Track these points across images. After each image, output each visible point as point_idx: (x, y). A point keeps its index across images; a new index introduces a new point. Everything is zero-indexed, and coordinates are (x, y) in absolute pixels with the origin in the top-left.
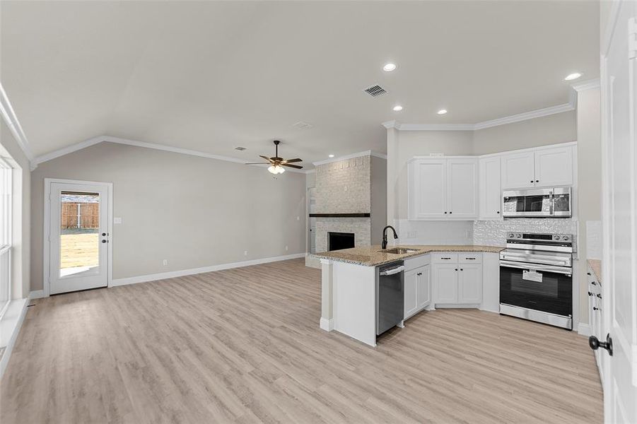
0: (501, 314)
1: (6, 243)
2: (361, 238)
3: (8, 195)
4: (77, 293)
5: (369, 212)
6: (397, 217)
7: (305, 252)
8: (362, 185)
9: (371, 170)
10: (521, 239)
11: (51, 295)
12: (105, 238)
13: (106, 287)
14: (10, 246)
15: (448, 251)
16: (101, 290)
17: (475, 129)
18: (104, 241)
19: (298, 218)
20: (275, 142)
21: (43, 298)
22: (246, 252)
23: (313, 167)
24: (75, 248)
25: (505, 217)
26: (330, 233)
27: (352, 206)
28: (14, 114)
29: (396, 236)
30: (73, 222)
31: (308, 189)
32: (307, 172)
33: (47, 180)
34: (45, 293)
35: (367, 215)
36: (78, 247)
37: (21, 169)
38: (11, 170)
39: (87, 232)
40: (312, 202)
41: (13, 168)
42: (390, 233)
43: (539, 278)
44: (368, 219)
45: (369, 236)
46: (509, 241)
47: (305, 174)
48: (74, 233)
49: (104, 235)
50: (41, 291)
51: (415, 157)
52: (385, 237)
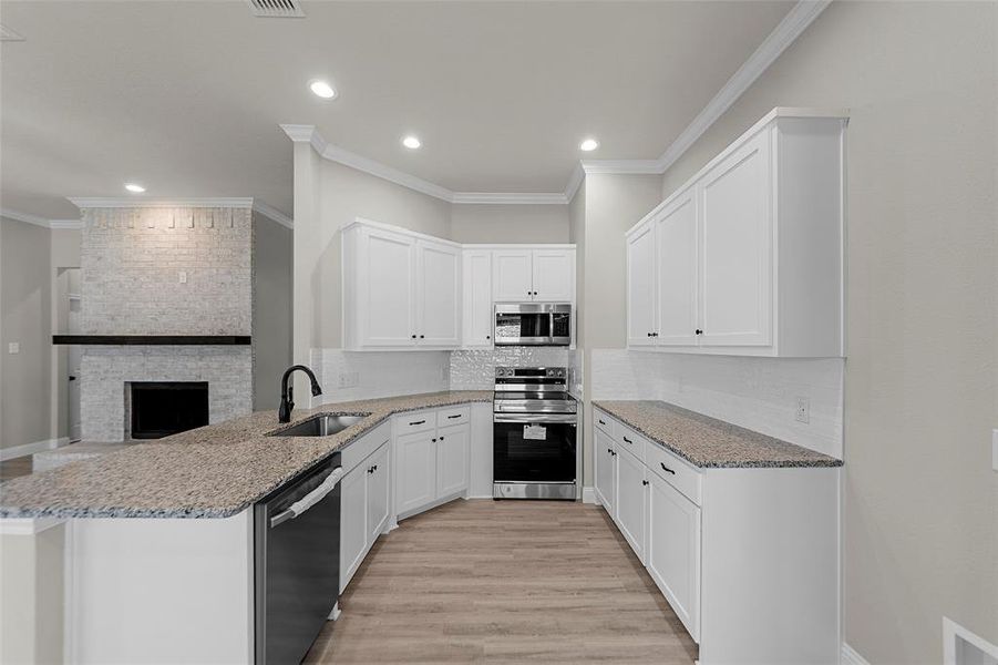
0: (496, 499)
2: (226, 392)
5: (249, 334)
6: (317, 344)
9: (253, 242)
10: (513, 376)
15: (422, 408)
17: (454, 202)
23: (75, 213)
25: (497, 345)
26: (133, 384)
27: (202, 318)
29: (317, 390)
31: (59, 270)
35: (245, 340)
40: (74, 304)
42: (300, 382)
43: (541, 434)
44: (246, 350)
45: (249, 384)
46: (498, 381)
47: (49, 229)
51: (357, 220)
52: (287, 393)
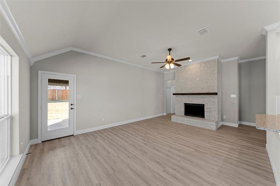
1: (6, 114)
2: (210, 107)
3: (8, 76)
4: (57, 140)
5: (217, 92)
7: (164, 113)
8: (210, 77)
11: (42, 142)
12: (72, 107)
13: (73, 135)
14: (10, 115)
16: (70, 137)
18: (72, 109)
19: (161, 96)
20: (169, 49)
21: (38, 144)
22: (140, 113)
24: (55, 109)
26: (185, 104)
28: (17, 26)
30: (54, 98)
31: (166, 81)
32: (165, 73)
33: (40, 72)
34: (39, 141)
35: (215, 94)
36: (57, 109)
37: (18, 57)
38: (10, 57)
39: (60, 102)
41: (11, 56)
44: (216, 96)
45: (217, 105)
48: (54, 102)
49: (72, 105)
50: (37, 139)
